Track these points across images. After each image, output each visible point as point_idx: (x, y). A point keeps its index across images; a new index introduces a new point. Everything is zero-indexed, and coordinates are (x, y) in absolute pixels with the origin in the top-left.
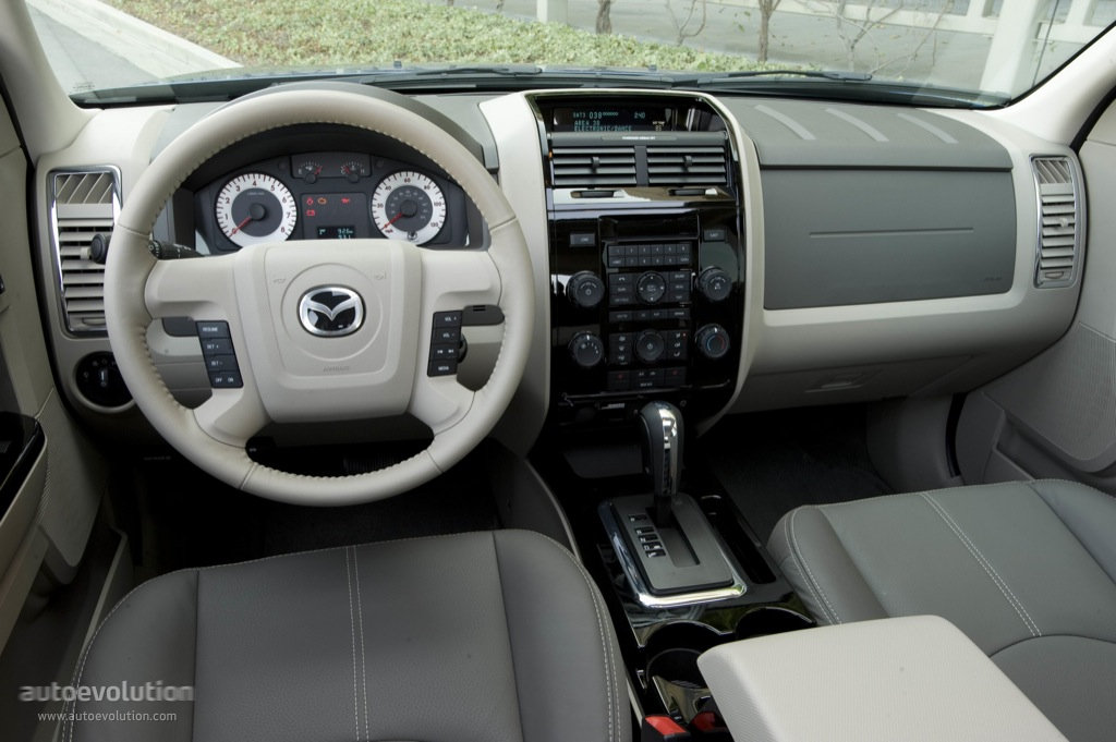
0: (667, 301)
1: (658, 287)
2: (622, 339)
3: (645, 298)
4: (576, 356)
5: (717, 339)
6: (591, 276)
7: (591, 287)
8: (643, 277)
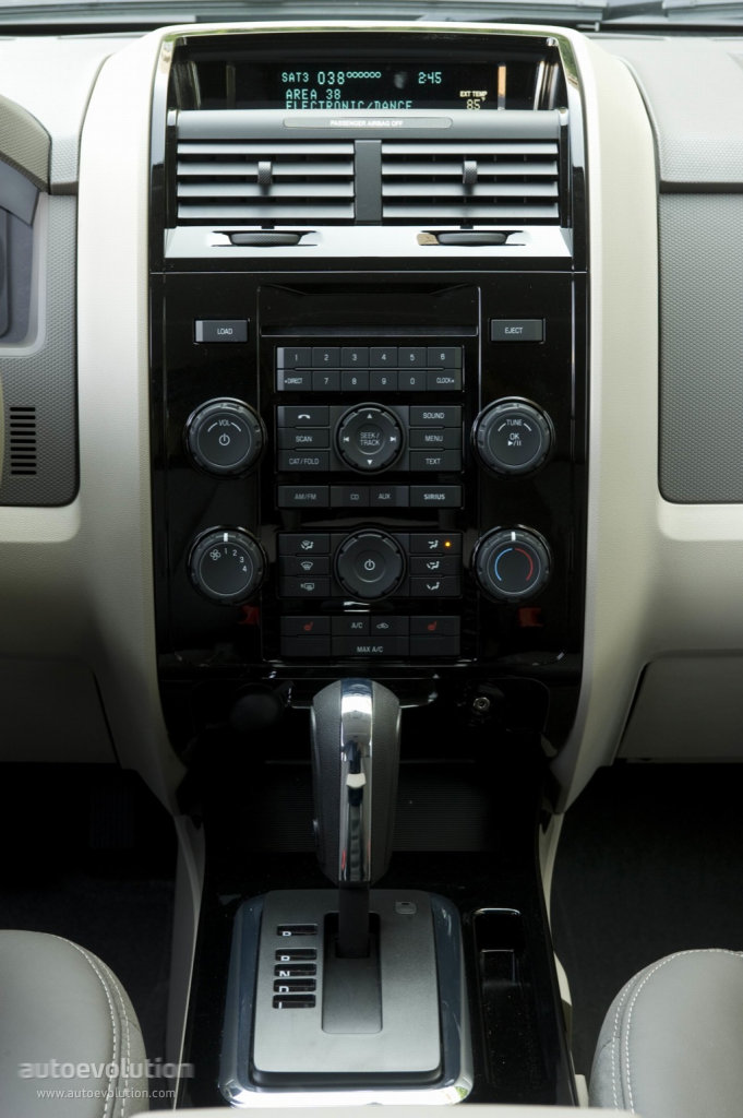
0: (405, 467)
1: (384, 436)
2: (308, 545)
3: (355, 459)
4: (199, 576)
5: (516, 558)
6: (241, 410)
7: (230, 431)
8: (349, 414)
